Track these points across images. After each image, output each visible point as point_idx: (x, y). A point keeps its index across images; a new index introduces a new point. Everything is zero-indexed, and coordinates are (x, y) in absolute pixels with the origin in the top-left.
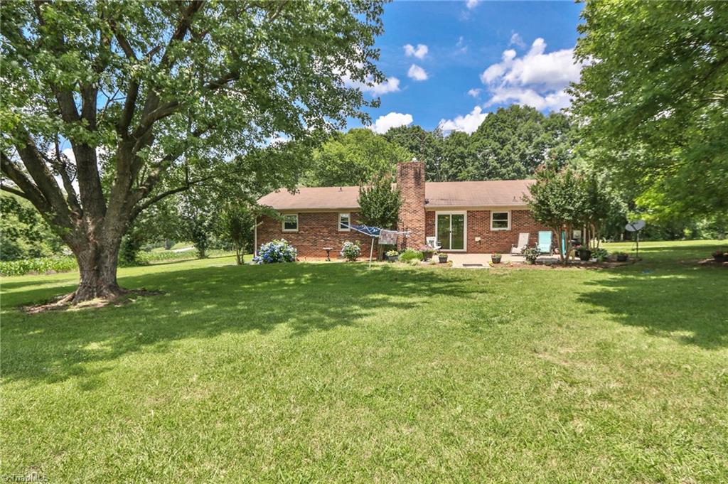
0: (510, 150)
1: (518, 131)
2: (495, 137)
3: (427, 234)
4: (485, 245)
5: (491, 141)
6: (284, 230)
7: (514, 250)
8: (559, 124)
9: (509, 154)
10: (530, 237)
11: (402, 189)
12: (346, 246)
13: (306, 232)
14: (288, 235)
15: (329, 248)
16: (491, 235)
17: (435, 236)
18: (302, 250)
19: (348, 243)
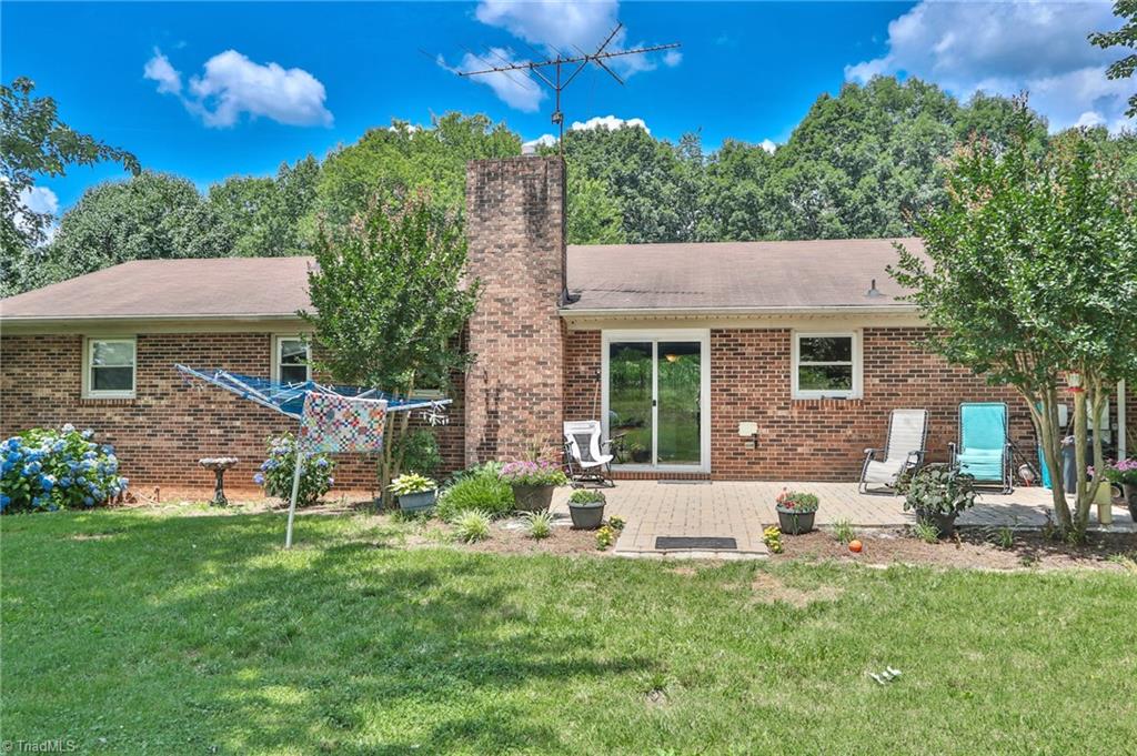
0: (873, 190)
1: (894, 143)
2: (835, 155)
3: (570, 413)
4: (774, 451)
5: (823, 165)
6: (90, 393)
7: (874, 468)
8: (996, 125)
9: (871, 200)
10: (928, 422)
11: (482, 251)
12: (277, 453)
13: (163, 402)
14: (102, 410)
15: (223, 460)
16: (795, 414)
17: (598, 418)
18: (145, 462)
19: (285, 441)
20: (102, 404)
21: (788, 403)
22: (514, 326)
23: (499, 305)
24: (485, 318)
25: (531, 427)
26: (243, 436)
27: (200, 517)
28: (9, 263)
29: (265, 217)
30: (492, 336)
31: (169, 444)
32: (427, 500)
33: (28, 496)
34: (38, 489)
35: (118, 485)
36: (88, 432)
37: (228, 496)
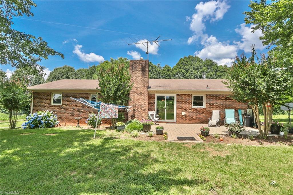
1: (193, 66)
2: (183, 68)
4: (189, 118)
6: (52, 104)
7: (210, 121)
10: (220, 113)
11: (133, 78)
12: (90, 117)
13: (67, 106)
14: (55, 108)
15: (79, 118)
16: (193, 111)
17: (154, 111)
18: (63, 118)
19: (92, 114)
20: (55, 106)
21: (191, 109)
22: (138, 92)
23: (136, 88)
24: (133, 91)
25: (142, 112)
26: (83, 113)
27: (74, 130)
28: (39, 81)
29: (86, 75)
30: (134, 94)
31: (68, 114)
32: (123, 127)
33: (38, 125)
34: (40, 123)
35: (57, 123)
36: (52, 112)
37: (80, 125)
